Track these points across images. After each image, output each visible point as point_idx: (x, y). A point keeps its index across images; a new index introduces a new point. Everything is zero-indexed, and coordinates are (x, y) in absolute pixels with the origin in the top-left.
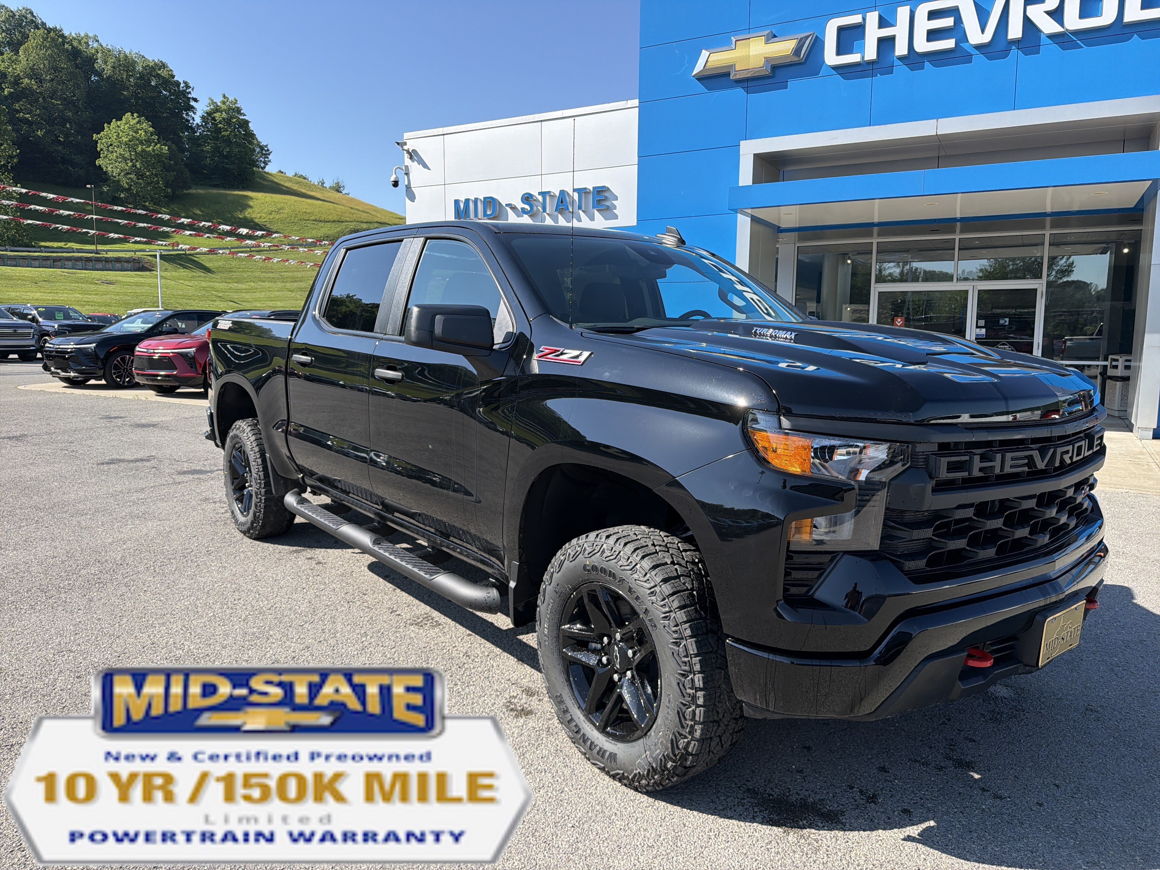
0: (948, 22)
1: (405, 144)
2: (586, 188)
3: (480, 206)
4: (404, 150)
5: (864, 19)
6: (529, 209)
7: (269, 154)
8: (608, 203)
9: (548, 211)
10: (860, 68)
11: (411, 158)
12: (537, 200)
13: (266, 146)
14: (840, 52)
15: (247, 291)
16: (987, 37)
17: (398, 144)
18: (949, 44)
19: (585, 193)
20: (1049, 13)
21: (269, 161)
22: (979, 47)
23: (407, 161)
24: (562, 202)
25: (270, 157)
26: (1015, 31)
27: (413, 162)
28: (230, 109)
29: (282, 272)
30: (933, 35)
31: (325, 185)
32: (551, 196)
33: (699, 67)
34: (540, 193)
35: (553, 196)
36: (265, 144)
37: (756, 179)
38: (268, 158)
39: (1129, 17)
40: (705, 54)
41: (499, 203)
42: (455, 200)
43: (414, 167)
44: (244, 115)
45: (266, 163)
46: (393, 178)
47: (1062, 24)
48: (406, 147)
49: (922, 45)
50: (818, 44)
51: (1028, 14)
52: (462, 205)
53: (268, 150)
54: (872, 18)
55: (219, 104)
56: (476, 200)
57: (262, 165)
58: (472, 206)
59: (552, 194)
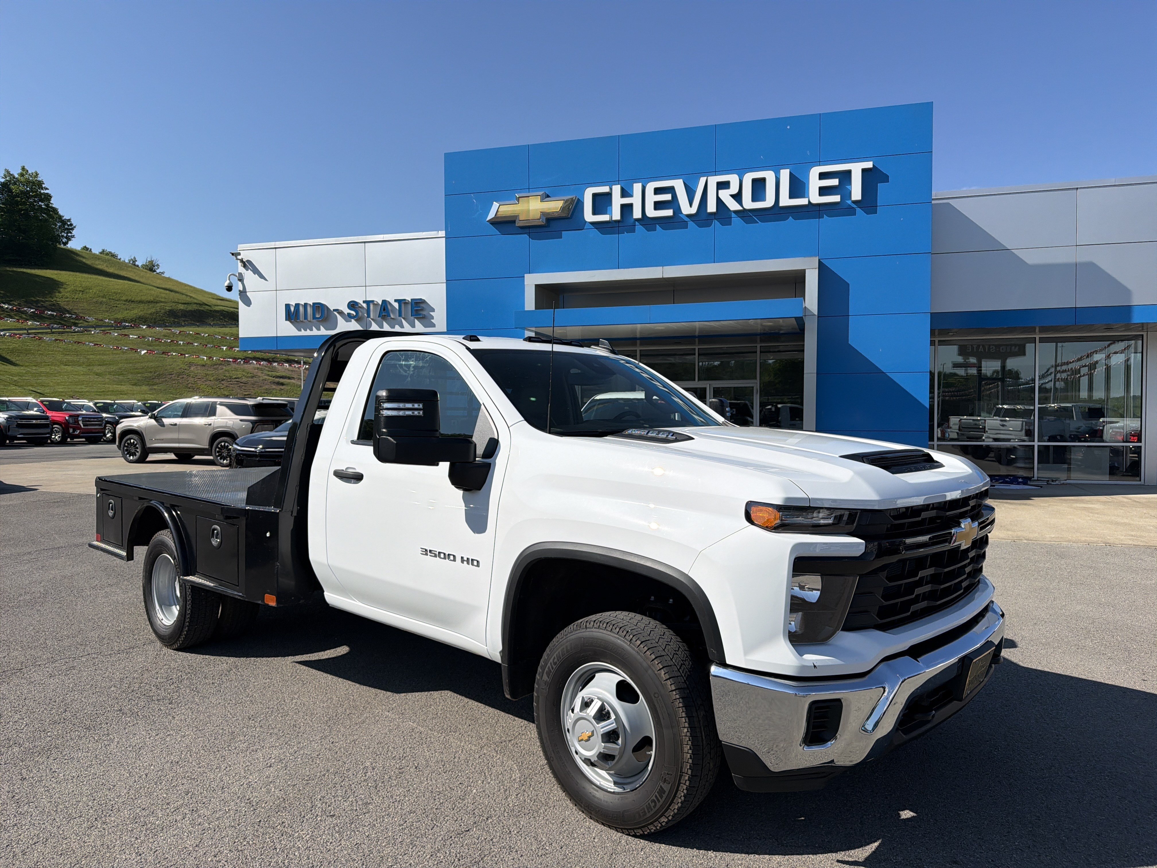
0: (668, 197)
1: (239, 254)
2: (405, 300)
3: (309, 310)
4: (238, 259)
5: (611, 189)
6: (355, 314)
7: (72, 229)
8: (424, 313)
9: (372, 316)
10: (610, 225)
11: (245, 266)
12: (362, 307)
13: (69, 220)
14: (595, 213)
15: (47, 374)
16: (694, 210)
17: (233, 254)
18: (669, 213)
19: (404, 303)
20: (733, 196)
21: (73, 237)
22: (689, 216)
23: (241, 269)
24: (384, 310)
25: (74, 232)
26: (712, 207)
27: (247, 270)
28: (28, 182)
29: (88, 355)
30: (658, 205)
31: (137, 263)
32: (374, 304)
33: (491, 215)
34: (364, 302)
35: (376, 305)
36: (67, 218)
37: (538, 306)
38: (71, 233)
39: (781, 204)
40: (496, 205)
41: (327, 308)
42: (286, 305)
43: (248, 275)
44: (47, 189)
45: (69, 239)
46: (226, 284)
47: (741, 204)
48: (239, 257)
49: (651, 213)
50: (578, 204)
51: (720, 196)
52: (292, 309)
53: (71, 225)
54: (616, 190)
55: (17, 176)
56: (306, 305)
57: (64, 240)
58: (301, 309)
59: (375, 303)
